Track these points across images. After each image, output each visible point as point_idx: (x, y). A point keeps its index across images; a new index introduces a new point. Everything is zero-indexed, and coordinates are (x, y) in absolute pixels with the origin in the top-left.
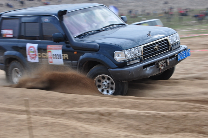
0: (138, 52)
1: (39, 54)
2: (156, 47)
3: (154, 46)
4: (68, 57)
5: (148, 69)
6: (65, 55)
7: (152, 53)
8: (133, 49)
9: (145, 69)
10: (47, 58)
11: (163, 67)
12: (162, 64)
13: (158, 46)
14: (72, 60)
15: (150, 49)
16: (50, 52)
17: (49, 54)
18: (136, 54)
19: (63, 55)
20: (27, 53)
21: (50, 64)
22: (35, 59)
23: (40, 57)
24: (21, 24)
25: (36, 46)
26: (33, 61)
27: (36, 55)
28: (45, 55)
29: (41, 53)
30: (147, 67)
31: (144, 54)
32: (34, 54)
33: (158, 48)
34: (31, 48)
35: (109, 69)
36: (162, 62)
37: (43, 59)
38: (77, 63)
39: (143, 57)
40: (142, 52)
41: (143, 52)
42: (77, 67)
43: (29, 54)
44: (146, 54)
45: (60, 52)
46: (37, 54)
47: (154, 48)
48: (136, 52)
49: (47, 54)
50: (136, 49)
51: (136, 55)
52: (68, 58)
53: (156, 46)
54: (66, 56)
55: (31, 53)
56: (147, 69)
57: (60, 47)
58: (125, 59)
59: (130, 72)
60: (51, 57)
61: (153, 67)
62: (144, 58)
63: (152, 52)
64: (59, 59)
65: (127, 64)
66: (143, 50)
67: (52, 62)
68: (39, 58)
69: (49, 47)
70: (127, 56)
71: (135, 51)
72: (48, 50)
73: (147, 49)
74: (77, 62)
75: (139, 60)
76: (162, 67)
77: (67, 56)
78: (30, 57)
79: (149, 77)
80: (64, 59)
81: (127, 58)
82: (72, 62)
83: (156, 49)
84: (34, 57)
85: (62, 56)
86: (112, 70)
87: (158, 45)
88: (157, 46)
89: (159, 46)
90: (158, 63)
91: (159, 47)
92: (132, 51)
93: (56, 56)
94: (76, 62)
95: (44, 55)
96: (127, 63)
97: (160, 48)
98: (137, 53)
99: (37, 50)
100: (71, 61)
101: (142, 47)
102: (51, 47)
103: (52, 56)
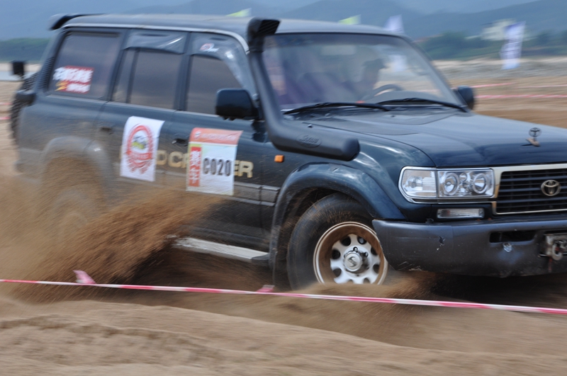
0: (481, 185)
1: (163, 152)
2: (547, 184)
3: (543, 181)
4: (253, 171)
5: (508, 248)
6: (243, 163)
7: (532, 203)
8: (469, 171)
9: (494, 244)
10: (185, 168)
11: (560, 255)
12: (558, 245)
13: (557, 184)
14: (262, 183)
15: (525, 184)
16: (198, 149)
17: (193, 157)
18: (476, 191)
19: (237, 162)
20: (124, 148)
21: (190, 189)
22: (143, 171)
23: (162, 163)
24: (124, 51)
25: (156, 125)
26: (136, 175)
27: (149, 156)
28: (181, 160)
29: (169, 152)
30: (503, 241)
31: (501, 196)
32: (145, 151)
33: (555, 189)
34: (140, 133)
35: (374, 221)
36: (560, 237)
37: (169, 173)
38: (278, 194)
39: (498, 205)
40: (497, 187)
41: (501, 188)
42: (274, 206)
43: (128, 152)
44: (508, 198)
45: (229, 153)
46: (155, 152)
47: (539, 186)
48: (477, 184)
49: (187, 155)
50: (478, 175)
51: (474, 193)
52: (250, 176)
53: (551, 181)
54: (246, 167)
55: (137, 150)
56: (503, 247)
57: (235, 135)
58: (434, 197)
59: (441, 241)
60: (198, 168)
61: (525, 247)
62: (498, 210)
63: (533, 197)
64: (220, 174)
65: (439, 216)
66: (501, 183)
67: (197, 184)
68: (158, 167)
69: (198, 132)
70: (442, 189)
71: (472, 178)
72: (192, 144)
73: (515, 182)
74: (279, 191)
75: (482, 210)
76: (557, 253)
77: (248, 167)
78: (130, 161)
79: (503, 275)
80: (236, 178)
81: (441, 196)
82: (261, 188)
83: (546, 189)
84: (141, 164)
85: (233, 168)
86: (384, 223)
87: (558, 180)
88: (554, 183)
89: (562, 185)
90: (544, 239)
91: (561, 188)
92: (464, 176)
93: (214, 166)
94: (276, 189)
95: (176, 159)
96: (440, 211)
97: (562, 190)
98: (478, 188)
99: (155, 142)
100: (258, 186)
101: (499, 171)
102: (204, 136)
103: (202, 165)
